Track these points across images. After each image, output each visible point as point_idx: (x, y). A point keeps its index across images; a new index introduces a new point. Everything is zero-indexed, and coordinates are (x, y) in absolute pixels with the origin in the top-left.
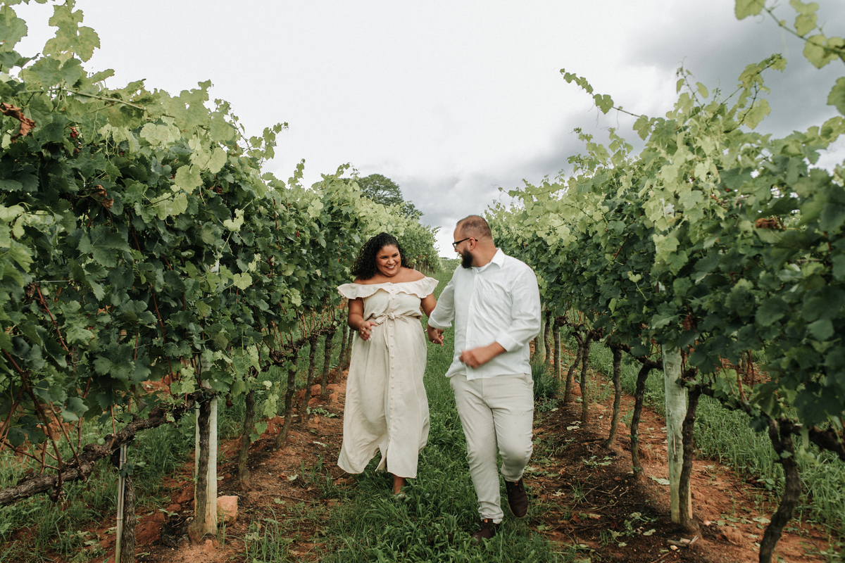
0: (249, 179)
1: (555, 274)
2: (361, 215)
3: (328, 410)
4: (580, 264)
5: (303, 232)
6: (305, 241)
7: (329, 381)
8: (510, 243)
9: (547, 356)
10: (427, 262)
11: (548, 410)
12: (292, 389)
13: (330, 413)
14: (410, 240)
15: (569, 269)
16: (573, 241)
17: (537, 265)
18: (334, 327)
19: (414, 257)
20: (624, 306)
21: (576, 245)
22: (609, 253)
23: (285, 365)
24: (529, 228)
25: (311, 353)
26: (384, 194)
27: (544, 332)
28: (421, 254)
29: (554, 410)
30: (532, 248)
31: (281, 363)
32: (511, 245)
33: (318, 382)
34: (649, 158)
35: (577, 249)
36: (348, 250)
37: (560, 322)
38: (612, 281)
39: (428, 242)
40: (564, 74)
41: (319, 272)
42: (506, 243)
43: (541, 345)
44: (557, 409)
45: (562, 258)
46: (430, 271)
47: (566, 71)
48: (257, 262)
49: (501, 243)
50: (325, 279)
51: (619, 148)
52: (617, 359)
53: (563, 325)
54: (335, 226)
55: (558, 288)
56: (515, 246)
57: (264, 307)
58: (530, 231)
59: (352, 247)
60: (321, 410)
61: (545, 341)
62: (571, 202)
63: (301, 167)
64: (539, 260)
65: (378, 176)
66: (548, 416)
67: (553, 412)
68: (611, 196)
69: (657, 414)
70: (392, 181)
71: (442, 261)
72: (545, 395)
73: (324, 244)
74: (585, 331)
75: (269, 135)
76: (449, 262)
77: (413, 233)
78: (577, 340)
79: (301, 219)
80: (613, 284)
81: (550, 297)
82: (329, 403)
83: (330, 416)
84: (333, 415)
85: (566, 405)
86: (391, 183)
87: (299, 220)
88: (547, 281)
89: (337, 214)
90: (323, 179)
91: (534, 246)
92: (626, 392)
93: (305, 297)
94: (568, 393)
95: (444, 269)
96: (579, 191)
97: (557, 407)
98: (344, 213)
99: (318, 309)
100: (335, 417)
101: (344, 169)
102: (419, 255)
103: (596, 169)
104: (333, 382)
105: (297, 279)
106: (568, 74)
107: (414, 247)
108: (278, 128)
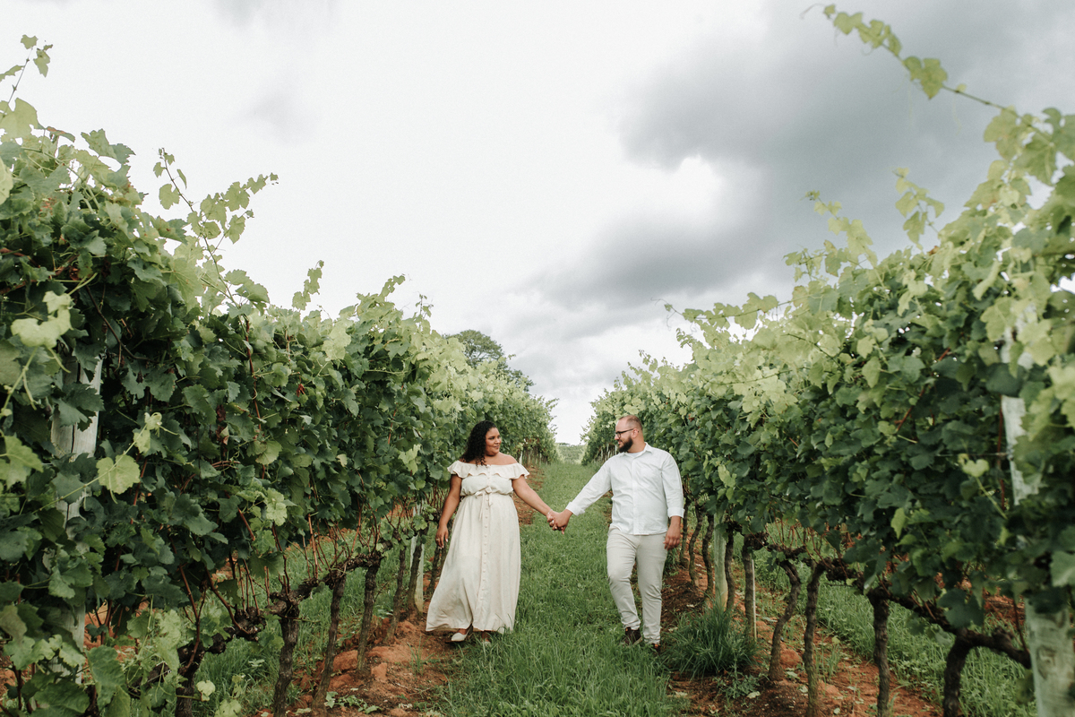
0: (157, 258)
1: (748, 462)
2: (420, 357)
3: (365, 697)
4: (808, 444)
5: (314, 387)
6: (316, 403)
7: (376, 641)
8: (663, 417)
9: (729, 596)
10: (538, 449)
11: (743, 696)
12: (287, 674)
13: (369, 704)
14: (514, 415)
15: (779, 454)
16: (791, 403)
17: (712, 449)
18: (379, 553)
19: (520, 441)
20: (921, 524)
21: (797, 412)
22: (887, 419)
23: (260, 639)
24: (720, 379)
25: (334, 602)
26: (480, 357)
27: (723, 557)
28: (530, 436)
29: (753, 695)
30: (705, 422)
31: (254, 634)
32: (666, 420)
33: (353, 644)
34: (976, 228)
35: (799, 419)
36: (405, 424)
37: (755, 543)
38: (889, 474)
39: (540, 420)
40: (834, 16)
41: (343, 460)
42: (658, 416)
43: (720, 578)
44: (758, 694)
45: (764, 436)
46: (543, 461)
47: (838, 9)
48: (153, 432)
49: (649, 417)
50: (361, 472)
51: (917, 209)
52: (881, 617)
53: (761, 546)
54: (378, 379)
55: (754, 487)
56: (673, 421)
57: (201, 526)
58: (722, 384)
59: (414, 418)
60: (353, 700)
61: (726, 571)
62: (796, 330)
63: (315, 274)
64: (717, 441)
65: (473, 332)
66: (745, 707)
67: (753, 700)
68: (878, 313)
69: (928, 702)
70: (492, 339)
71: (560, 448)
72: (735, 667)
73: (354, 408)
74: (809, 562)
75: (238, 196)
76: (569, 449)
77: (518, 405)
78: (788, 574)
79: (310, 364)
80: (891, 480)
81: (740, 501)
82: (369, 685)
83: (368, 710)
84: (374, 708)
85: (773, 687)
86: (491, 342)
87: (305, 364)
88: (735, 475)
89: (380, 358)
90: (359, 302)
91: (710, 419)
92: (864, 659)
93: (317, 504)
94: (776, 665)
95: (562, 459)
96: (813, 309)
97: (757, 689)
98: (391, 355)
99: (348, 523)
100: (378, 711)
101: (396, 285)
102: (527, 438)
103: (840, 271)
104: (381, 644)
105: (291, 471)
106: (843, 15)
107: (520, 426)
108: (258, 184)
